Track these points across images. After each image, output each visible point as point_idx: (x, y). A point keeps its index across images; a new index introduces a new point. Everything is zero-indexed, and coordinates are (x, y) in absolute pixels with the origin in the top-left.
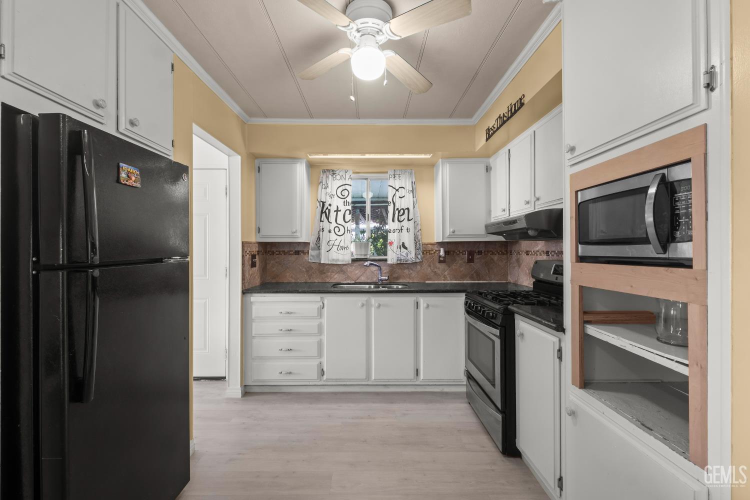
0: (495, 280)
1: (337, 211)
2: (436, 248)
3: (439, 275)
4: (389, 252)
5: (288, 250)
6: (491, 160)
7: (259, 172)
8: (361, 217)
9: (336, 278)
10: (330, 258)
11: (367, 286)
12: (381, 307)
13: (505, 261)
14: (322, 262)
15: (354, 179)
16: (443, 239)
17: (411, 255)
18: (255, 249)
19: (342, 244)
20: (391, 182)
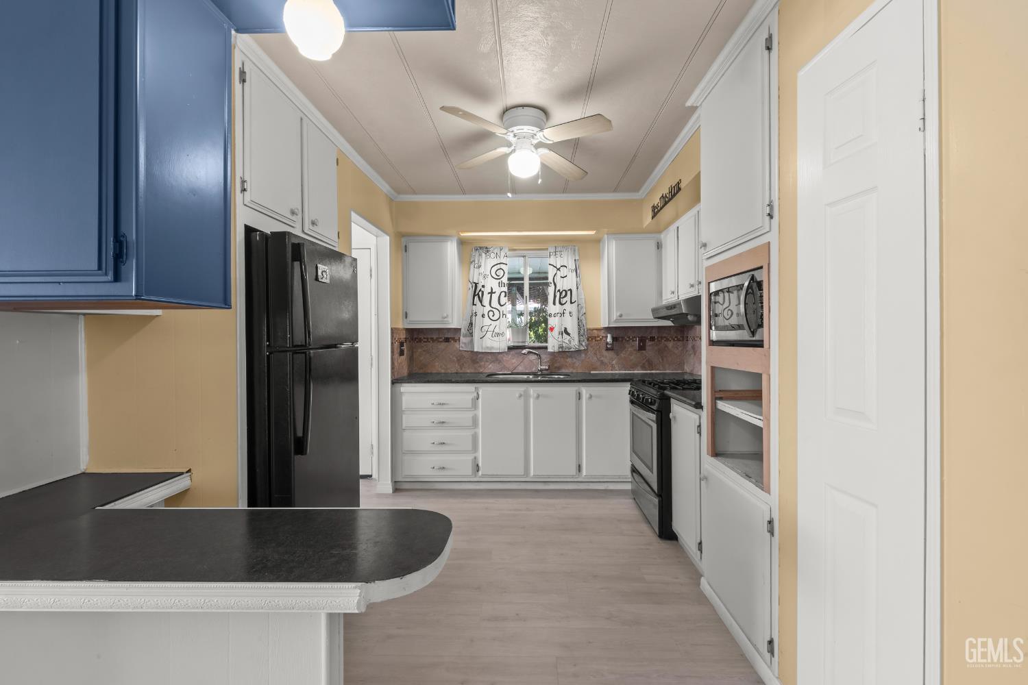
0: (669, 369)
1: (492, 293)
2: (602, 334)
3: (606, 363)
4: (550, 339)
5: (438, 336)
6: (662, 236)
7: (406, 251)
8: (518, 296)
9: (491, 368)
10: (484, 346)
11: (526, 376)
12: (540, 398)
13: (680, 349)
14: (475, 350)
15: (510, 257)
16: (609, 324)
17: (574, 342)
18: (403, 336)
19: (497, 330)
20: (552, 260)
